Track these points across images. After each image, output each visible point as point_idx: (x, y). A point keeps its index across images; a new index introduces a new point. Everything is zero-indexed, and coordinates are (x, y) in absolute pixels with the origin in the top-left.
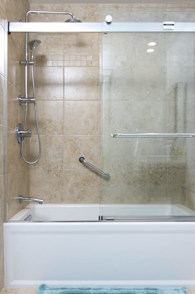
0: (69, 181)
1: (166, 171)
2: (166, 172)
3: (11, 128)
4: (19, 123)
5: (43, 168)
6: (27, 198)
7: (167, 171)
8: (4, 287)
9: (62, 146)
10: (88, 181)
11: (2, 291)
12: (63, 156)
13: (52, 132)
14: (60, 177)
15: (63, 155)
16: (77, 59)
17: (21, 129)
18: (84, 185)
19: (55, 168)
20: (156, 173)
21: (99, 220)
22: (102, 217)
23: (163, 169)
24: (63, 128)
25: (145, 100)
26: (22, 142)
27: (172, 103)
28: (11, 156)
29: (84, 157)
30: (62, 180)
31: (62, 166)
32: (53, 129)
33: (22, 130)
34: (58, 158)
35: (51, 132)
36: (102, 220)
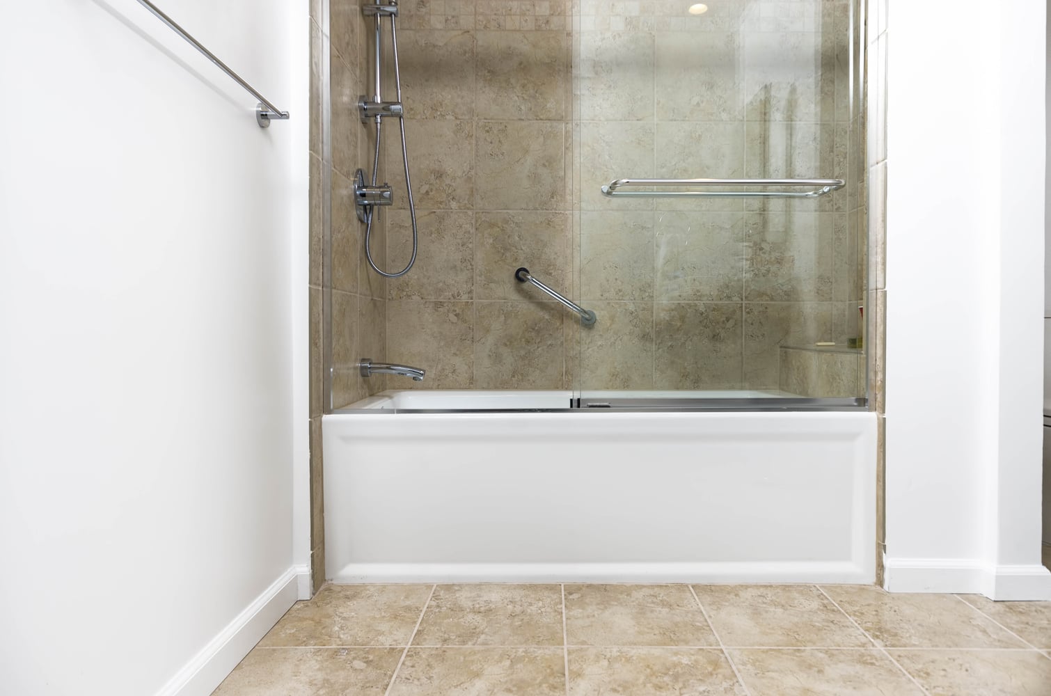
0: (488, 331)
1: (742, 304)
2: (742, 307)
3: (340, 172)
4: (360, 167)
5: (422, 299)
6: (383, 366)
7: (744, 305)
8: (325, 580)
9: (471, 240)
10: (538, 332)
11: (321, 589)
12: (474, 267)
13: (443, 203)
14: (464, 321)
15: (473, 263)
16: (510, 10)
17: (365, 184)
18: (528, 342)
19: (453, 296)
20: (714, 310)
21: (571, 406)
22: (579, 400)
23: (734, 299)
24: (472, 192)
25: (688, 121)
26: (368, 220)
27: (757, 129)
28: (339, 246)
29: (528, 269)
30: (470, 328)
31: (470, 292)
32: (448, 195)
33: (366, 187)
34: (462, 270)
35: (441, 203)
36: (579, 406)
